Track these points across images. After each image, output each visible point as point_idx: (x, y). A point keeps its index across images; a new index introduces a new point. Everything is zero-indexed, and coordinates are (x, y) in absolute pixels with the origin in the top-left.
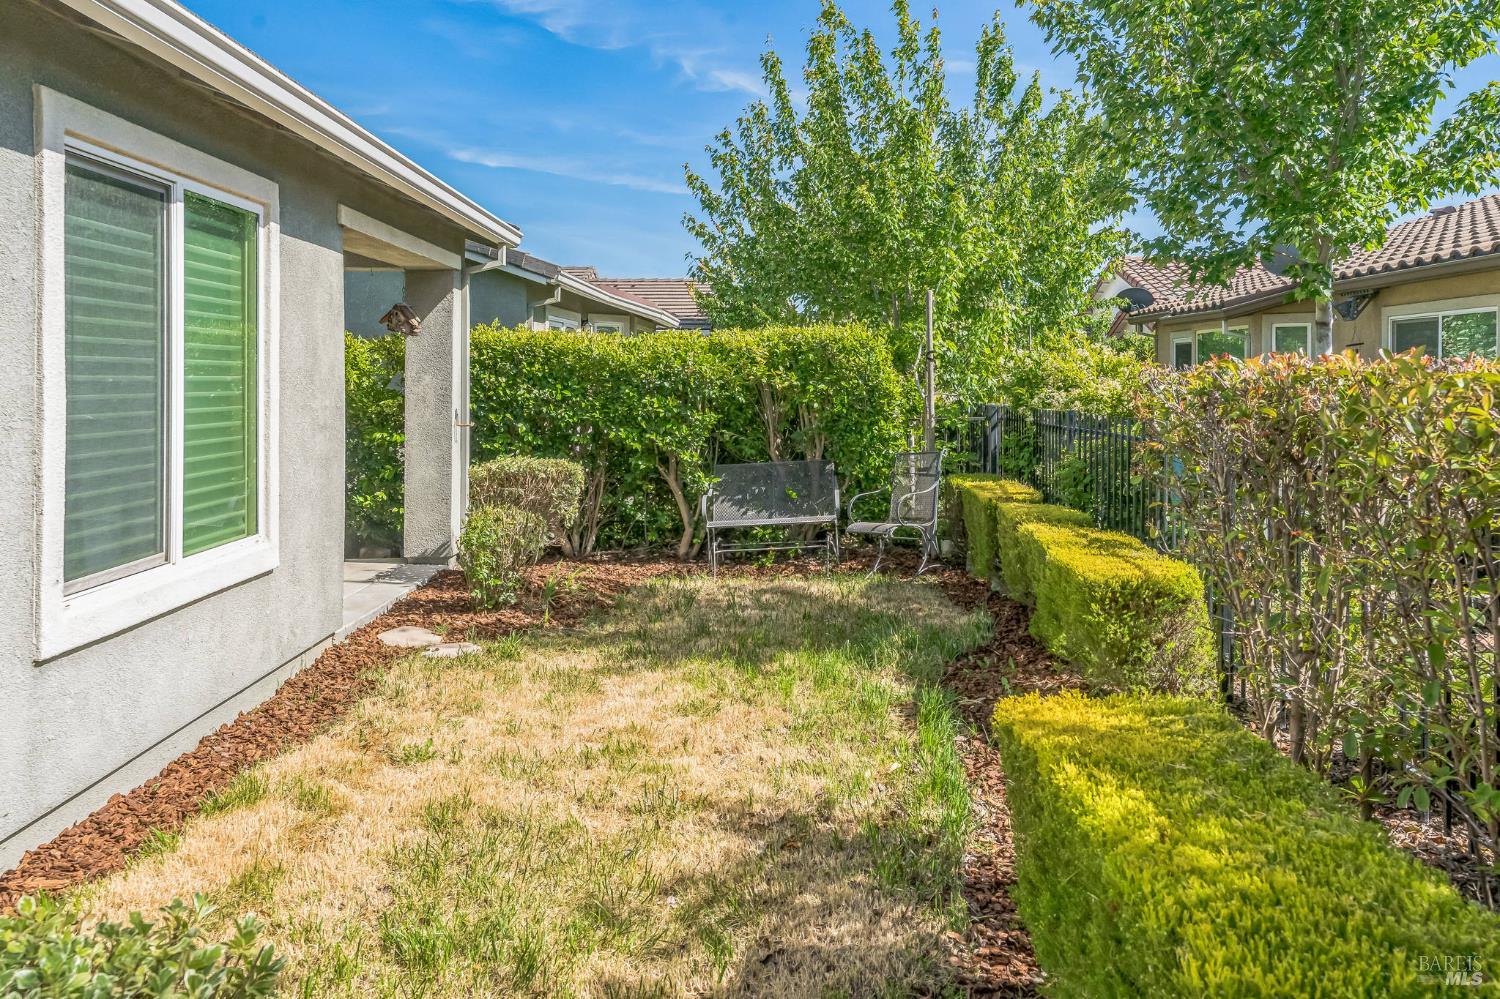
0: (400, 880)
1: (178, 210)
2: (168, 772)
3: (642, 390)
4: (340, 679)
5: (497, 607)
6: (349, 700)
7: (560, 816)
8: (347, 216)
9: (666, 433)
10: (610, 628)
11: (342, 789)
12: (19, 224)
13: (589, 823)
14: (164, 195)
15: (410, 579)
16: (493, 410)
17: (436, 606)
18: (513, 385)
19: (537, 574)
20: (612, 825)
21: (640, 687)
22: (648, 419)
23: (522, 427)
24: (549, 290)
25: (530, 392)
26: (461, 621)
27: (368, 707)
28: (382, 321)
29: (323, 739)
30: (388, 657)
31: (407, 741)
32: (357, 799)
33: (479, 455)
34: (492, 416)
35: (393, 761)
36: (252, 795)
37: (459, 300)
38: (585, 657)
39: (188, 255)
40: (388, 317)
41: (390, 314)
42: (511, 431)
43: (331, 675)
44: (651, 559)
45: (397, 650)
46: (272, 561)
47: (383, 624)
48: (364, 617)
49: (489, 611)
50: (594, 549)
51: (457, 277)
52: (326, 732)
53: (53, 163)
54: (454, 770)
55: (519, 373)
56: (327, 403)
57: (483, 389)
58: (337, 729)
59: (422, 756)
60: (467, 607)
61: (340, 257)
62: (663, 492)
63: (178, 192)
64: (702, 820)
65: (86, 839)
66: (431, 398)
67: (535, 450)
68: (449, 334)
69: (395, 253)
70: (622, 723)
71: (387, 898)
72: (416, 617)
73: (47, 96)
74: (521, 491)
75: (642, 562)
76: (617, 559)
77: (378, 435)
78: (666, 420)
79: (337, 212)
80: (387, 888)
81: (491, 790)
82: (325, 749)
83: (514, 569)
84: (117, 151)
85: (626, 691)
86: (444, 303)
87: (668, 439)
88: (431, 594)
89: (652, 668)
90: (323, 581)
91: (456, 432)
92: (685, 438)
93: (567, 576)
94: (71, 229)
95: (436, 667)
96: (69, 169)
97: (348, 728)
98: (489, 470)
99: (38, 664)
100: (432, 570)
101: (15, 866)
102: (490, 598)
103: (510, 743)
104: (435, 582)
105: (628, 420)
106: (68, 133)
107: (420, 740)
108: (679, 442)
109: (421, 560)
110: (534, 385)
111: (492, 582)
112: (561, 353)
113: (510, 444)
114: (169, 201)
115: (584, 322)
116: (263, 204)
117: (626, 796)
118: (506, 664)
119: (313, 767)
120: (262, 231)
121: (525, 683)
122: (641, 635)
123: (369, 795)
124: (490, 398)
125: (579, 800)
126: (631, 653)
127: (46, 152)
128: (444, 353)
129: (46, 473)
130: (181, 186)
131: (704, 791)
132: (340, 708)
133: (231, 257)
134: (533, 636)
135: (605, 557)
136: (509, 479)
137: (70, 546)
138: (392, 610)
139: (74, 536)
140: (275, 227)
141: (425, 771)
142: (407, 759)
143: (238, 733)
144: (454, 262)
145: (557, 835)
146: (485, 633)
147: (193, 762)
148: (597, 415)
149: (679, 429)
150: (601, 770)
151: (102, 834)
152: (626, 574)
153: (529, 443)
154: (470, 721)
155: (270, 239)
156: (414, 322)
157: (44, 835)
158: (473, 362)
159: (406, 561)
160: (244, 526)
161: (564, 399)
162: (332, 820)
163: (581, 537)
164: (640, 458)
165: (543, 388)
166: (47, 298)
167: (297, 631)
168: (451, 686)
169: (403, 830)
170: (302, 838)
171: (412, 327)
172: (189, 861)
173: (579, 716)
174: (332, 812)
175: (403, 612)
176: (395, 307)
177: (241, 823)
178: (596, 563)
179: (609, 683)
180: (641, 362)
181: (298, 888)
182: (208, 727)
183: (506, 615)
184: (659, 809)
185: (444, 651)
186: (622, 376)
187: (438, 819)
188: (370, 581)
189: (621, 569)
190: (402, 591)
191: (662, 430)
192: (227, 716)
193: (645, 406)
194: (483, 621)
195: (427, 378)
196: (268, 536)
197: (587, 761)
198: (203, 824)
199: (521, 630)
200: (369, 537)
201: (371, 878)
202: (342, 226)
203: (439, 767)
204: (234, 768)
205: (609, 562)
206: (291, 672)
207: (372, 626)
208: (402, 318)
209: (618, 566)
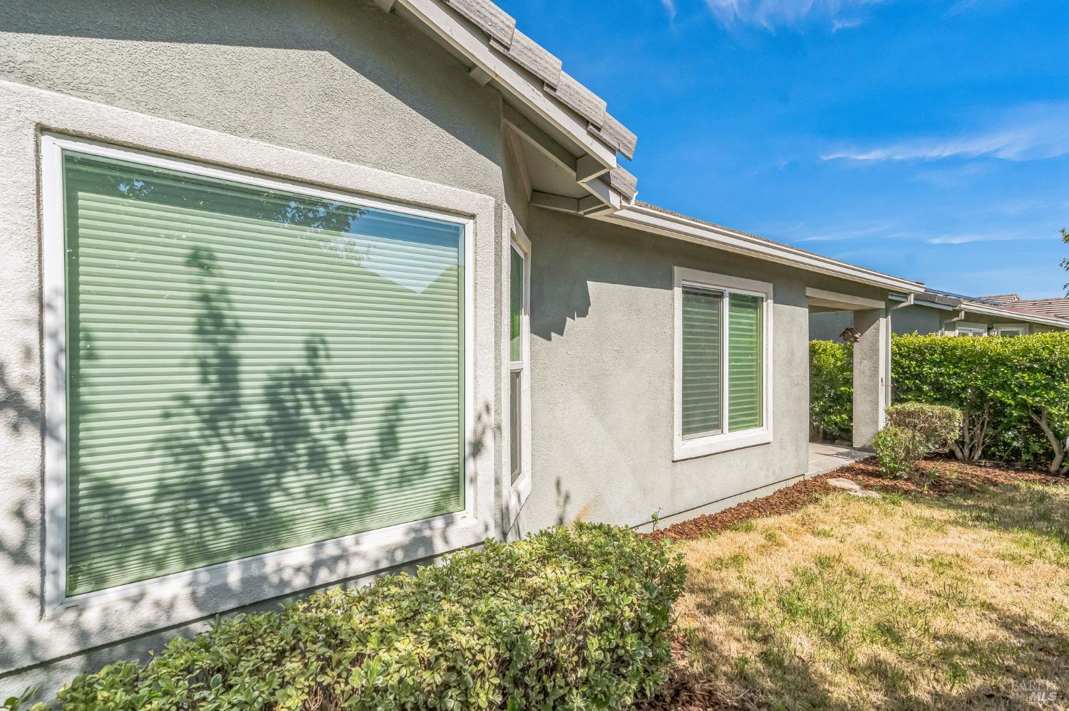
0: (796, 580)
1: (726, 301)
2: (724, 512)
3: (1014, 369)
4: (803, 494)
5: (896, 478)
6: (804, 504)
7: (888, 582)
8: (810, 292)
9: (1035, 395)
10: (970, 502)
11: (785, 537)
12: (667, 313)
13: (904, 591)
14: (720, 295)
15: (853, 457)
16: (908, 378)
17: (864, 472)
18: (920, 364)
19: (930, 466)
20: (920, 596)
21: (975, 536)
22: (1021, 387)
23: (926, 388)
24: (956, 313)
25: (931, 369)
26: (872, 481)
27: (811, 508)
28: (840, 336)
29: (786, 515)
30: (828, 490)
31: (821, 527)
32: (791, 543)
33: (897, 400)
34: (906, 382)
35: (813, 533)
36: (749, 529)
37: (884, 324)
38: (944, 513)
39: (730, 317)
40: (843, 334)
41: (844, 333)
42: (919, 389)
43: (800, 492)
44: (1026, 469)
45: (835, 489)
46: (770, 438)
47: (831, 476)
48: (822, 471)
49: (891, 479)
50: (980, 458)
51: (884, 313)
52: (789, 513)
53: (678, 291)
54: (841, 545)
55: (924, 359)
56: (799, 374)
57: (902, 368)
58: (794, 514)
59: (826, 534)
60: (878, 475)
61: (807, 310)
62: (1036, 430)
63: (726, 294)
64: (984, 615)
65: (691, 526)
66: (868, 372)
67: (933, 401)
68: (877, 341)
69: (841, 305)
70: (952, 551)
71: (789, 585)
72: (850, 475)
73: (676, 269)
74: (916, 421)
75: (1017, 471)
76: (998, 466)
77: (843, 389)
78: (1035, 388)
79: (805, 290)
80: (789, 581)
81: (855, 559)
82: (786, 520)
83: (906, 460)
84: (702, 283)
85: (965, 536)
86: (874, 326)
87: (1037, 399)
88: (861, 466)
89: (991, 528)
90: (797, 450)
91: (882, 390)
92: (1053, 399)
93: (951, 470)
94: (684, 312)
95: (850, 499)
96: (684, 292)
97: (799, 515)
98: (897, 409)
99: (673, 462)
100: (867, 455)
101: (668, 528)
102: (892, 473)
103: (874, 542)
104: (866, 461)
105: (1003, 386)
106: (684, 280)
107: (827, 528)
108: (1048, 401)
109: (862, 449)
110: (934, 366)
111: (892, 465)
112: (954, 348)
113: (920, 396)
114: (723, 298)
115: (989, 329)
116: (765, 293)
117: (934, 586)
118: (891, 506)
119: (777, 526)
120: (764, 304)
121: (897, 517)
122: (993, 511)
123: (796, 543)
124: (906, 372)
125: (903, 579)
126: (978, 518)
127: (675, 288)
128: (875, 351)
129: (675, 397)
130: (727, 291)
131: (993, 601)
132: (798, 506)
133: (751, 315)
134: (915, 496)
135: (988, 464)
136: (910, 414)
137: (684, 423)
138: (839, 470)
139: (686, 420)
140: (770, 302)
141: (825, 541)
142: (819, 534)
143: (753, 505)
144: (881, 305)
145: (880, 589)
146: (884, 489)
147: (733, 511)
148: (979, 382)
149: (1047, 393)
150: (926, 569)
151: (696, 526)
152: (1001, 476)
153: (930, 396)
154: (858, 526)
155: (769, 306)
156: (857, 336)
157: (678, 520)
158: (894, 354)
159: (854, 449)
160: (758, 423)
161: (955, 373)
162: (777, 548)
163: (971, 451)
164: (1014, 409)
165: (941, 367)
166: (676, 338)
167: (784, 470)
168: (854, 509)
169: (805, 562)
170: (762, 550)
171: (856, 338)
172: (719, 545)
173: (924, 540)
174: (778, 545)
175: (843, 472)
176: (847, 329)
177: (741, 537)
178: (980, 466)
179: (953, 530)
180: (1014, 352)
181: (755, 568)
182: (743, 499)
183: (900, 483)
184: (954, 599)
185: (860, 494)
186: (998, 361)
187: (823, 563)
188: (832, 455)
189: (997, 472)
190: (847, 462)
191: (1033, 393)
192: (751, 497)
193: (1017, 378)
194: (886, 483)
195: (865, 362)
196: (767, 428)
197: (917, 562)
198: (728, 534)
199: (906, 492)
200: (839, 435)
201: (784, 575)
202: (807, 296)
203: (833, 541)
204: (748, 517)
205: (990, 467)
206: (782, 486)
207: (825, 475)
208: (851, 334)
209: (997, 470)
